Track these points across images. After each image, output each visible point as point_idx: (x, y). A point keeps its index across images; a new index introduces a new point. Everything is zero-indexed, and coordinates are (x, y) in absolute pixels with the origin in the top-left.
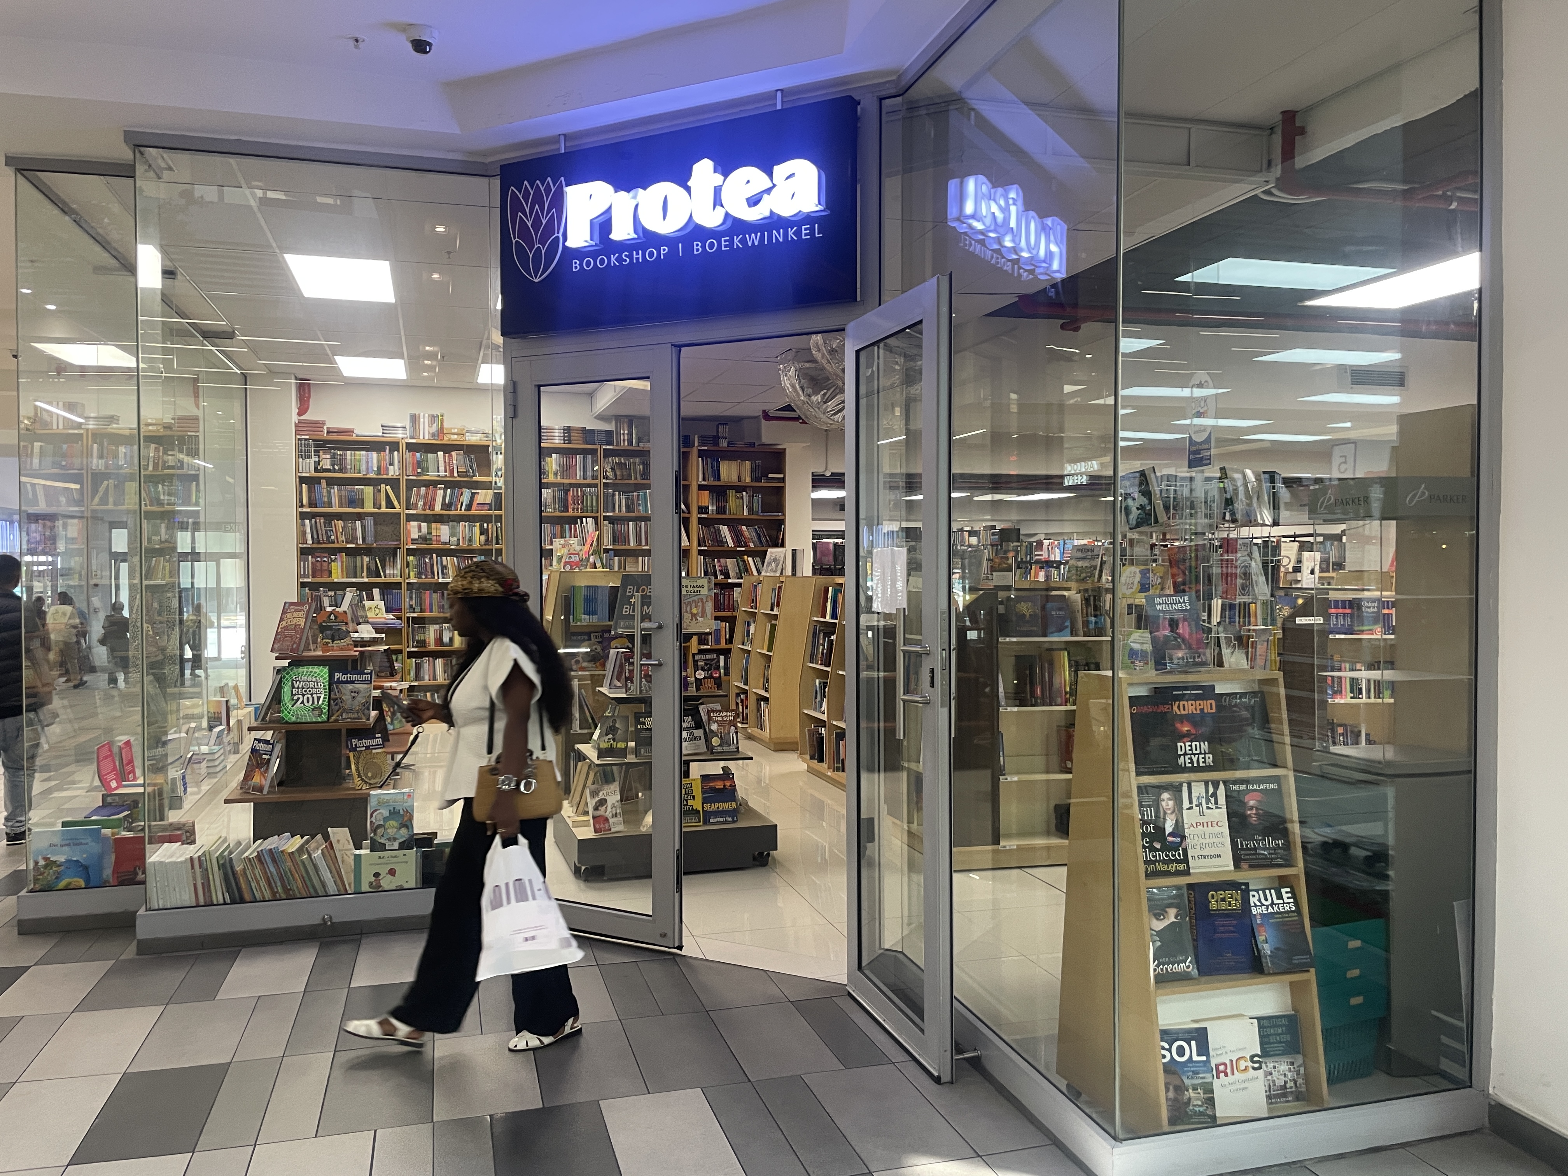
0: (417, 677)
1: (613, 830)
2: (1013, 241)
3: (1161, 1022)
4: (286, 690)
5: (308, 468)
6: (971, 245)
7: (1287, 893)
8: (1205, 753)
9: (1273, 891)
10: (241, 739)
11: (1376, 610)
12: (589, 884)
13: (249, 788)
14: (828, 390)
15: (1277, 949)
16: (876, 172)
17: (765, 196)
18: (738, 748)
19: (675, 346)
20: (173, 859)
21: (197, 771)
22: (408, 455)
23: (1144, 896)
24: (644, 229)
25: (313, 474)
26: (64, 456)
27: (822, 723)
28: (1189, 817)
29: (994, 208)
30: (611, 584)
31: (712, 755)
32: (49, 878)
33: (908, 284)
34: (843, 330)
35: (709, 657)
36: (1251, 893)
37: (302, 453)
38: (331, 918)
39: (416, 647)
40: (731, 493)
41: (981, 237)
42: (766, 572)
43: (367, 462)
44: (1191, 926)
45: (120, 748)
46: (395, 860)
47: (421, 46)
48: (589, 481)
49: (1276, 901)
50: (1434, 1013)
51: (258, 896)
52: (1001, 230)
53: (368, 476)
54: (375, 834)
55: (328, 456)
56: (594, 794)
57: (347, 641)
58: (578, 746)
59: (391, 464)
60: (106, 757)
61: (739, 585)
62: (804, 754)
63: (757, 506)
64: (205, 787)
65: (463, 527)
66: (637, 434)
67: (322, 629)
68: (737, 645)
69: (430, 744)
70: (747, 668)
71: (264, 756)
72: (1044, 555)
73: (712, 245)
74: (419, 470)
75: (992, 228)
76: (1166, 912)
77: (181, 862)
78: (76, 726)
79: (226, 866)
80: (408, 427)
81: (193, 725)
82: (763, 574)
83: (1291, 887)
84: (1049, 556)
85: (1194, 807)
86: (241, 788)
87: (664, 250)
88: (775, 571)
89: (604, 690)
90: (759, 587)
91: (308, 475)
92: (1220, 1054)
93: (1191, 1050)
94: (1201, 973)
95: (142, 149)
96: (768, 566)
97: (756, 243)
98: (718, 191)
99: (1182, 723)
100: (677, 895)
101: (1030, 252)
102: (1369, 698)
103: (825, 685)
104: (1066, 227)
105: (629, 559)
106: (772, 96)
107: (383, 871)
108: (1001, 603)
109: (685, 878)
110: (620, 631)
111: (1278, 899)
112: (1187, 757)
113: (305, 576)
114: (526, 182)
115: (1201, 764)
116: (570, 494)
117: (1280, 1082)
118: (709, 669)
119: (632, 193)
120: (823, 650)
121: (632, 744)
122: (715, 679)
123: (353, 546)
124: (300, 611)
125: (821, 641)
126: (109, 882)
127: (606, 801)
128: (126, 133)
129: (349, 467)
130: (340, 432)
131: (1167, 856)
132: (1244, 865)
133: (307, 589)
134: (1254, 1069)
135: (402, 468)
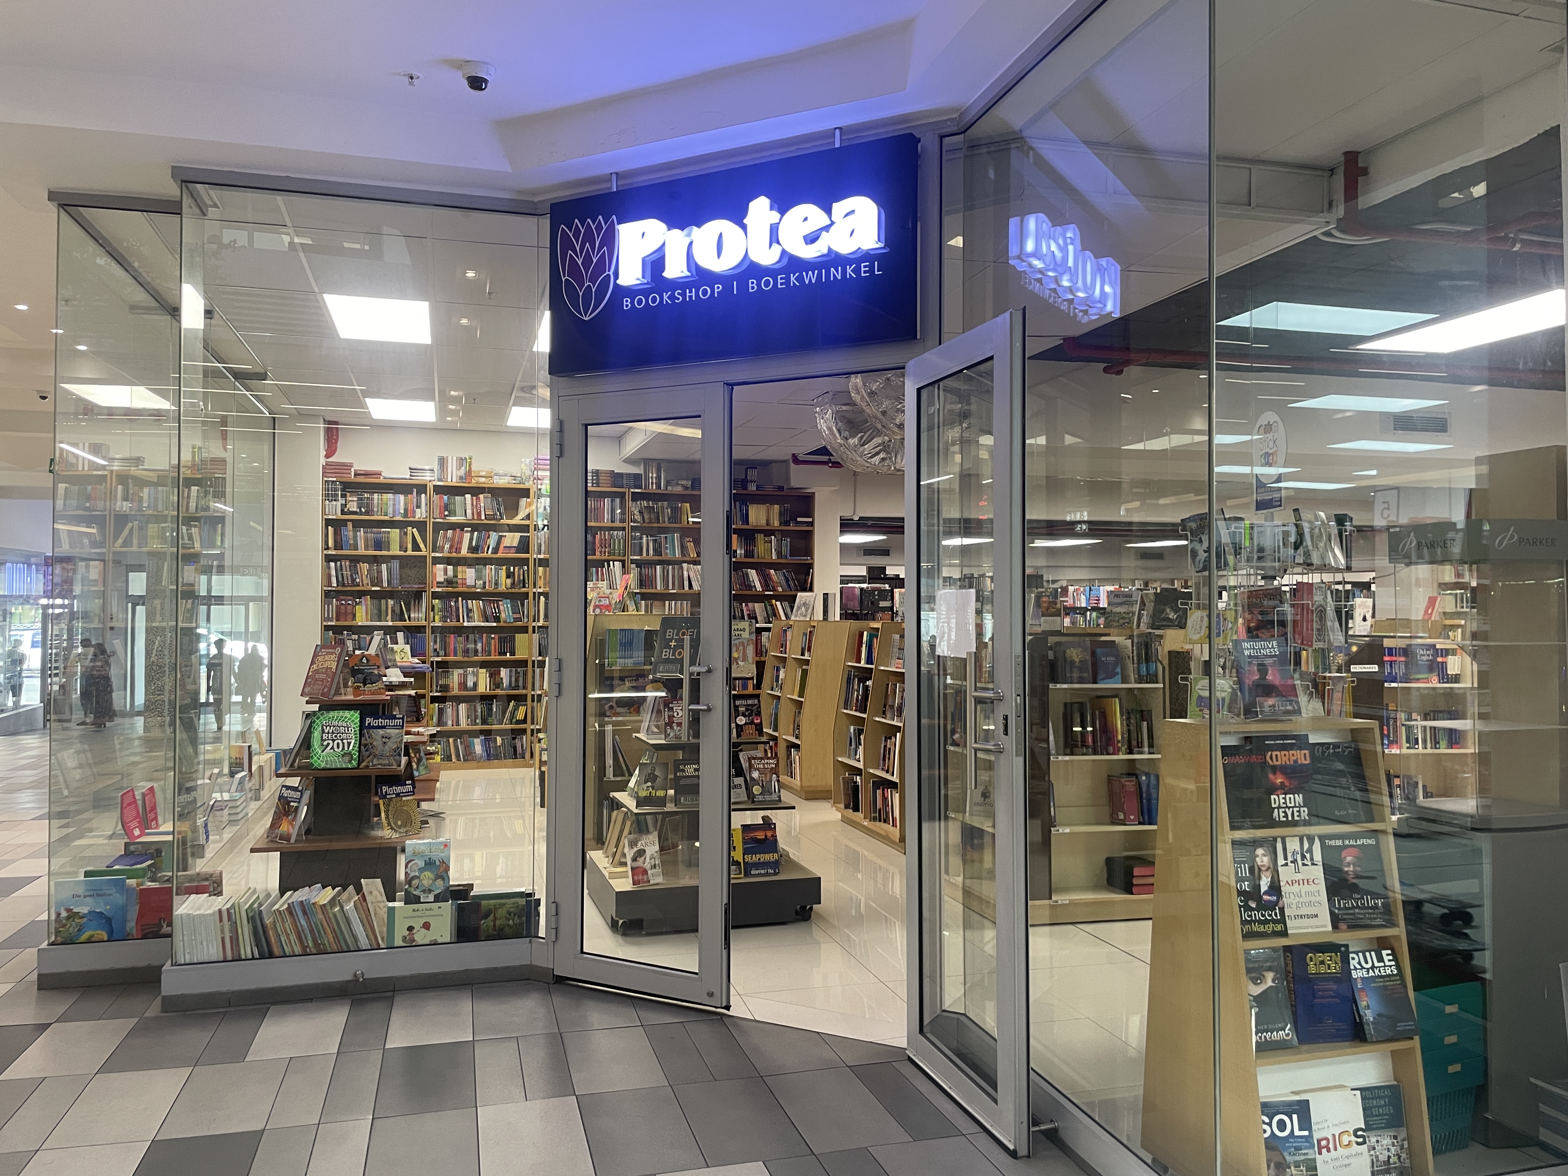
0: (440, 723)
1: (652, 882)
2: (1071, 280)
3: (1262, 1093)
4: (316, 734)
5: (335, 510)
6: (1030, 283)
7: (1388, 955)
8: (1300, 806)
9: (1373, 953)
10: (261, 786)
11: (1431, 658)
12: (627, 939)
13: (276, 837)
14: (865, 433)
15: (1379, 1015)
16: (936, 208)
17: (824, 233)
18: (780, 797)
19: (728, 384)
20: (201, 912)
21: (219, 819)
22: (436, 498)
23: (1242, 957)
24: (697, 265)
25: (339, 516)
26: (88, 498)
27: (858, 772)
28: (1286, 874)
29: (1054, 248)
30: (646, 628)
31: (753, 804)
32: (71, 930)
33: (969, 324)
34: (903, 368)
35: (750, 702)
36: (1351, 955)
37: (329, 495)
38: (363, 974)
39: (440, 691)
40: (760, 537)
41: (1040, 276)
42: (796, 616)
43: (394, 505)
44: (1289, 990)
45: (144, 795)
46: (431, 913)
47: (477, 83)
48: (618, 524)
49: (1377, 964)
50: (1532, 1080)
51: (288, 950)
52: (1060, 269)
53: (395, 519)
54: (410, 886)
55: (355, 499)
56: (632, 844)
57: (379, 685)
58: (612, 794)
59: (418, 507)
60: (130, 804)
61: (768, 630)
62: (838, 803)
63: (786, 550)
64: (227, 835)
65: (489, 571)
66: (665, 478)
67: (354, 672)
68: (766, 690)
69: (452, 790)
70: (776, 715)
71: (292, 804)
72: (1069, 601)
73: (767, 283)
74: (446, 513)
75: (1052, 267)
76: (1264, 976)
77: (210, 915)
78: (95, 770)
79: (256, 919)
80: (436, 470)
81: (216, 771)
82: (793, 618)
83: (1392, 949)
84: (1074, 602)
85: (1289, 864)
86: (268, 837)
87: (718, 288)
88: (805, 616)
89: (642, 736)
90: (789, 633)
91: (334, 517)
92: (1324, 1128)
93: (1293, 1124)
94: (1301, 1041)
95: (190, 185)
96: (797, 611)
97: (813, 281)
98: (774, 230)
99: (1275, 773)
100: (725, 952)
101: (1086, 292)
102: (1426, 748)
103: (860, 732)
104: (1119, 268)
105: (656, 603)
106: (830, 134)
107: (417, 924)
108: (1051, 648)
109: (733, 933)
110: (658, 675)
111: (1378, 962)
112: (1281, 810)
113: (328, 619)
114: (576, 220)
115: (1296, 818)
116: (598, 537)
117: (1383, 1158)
118: (750, 715)
119: (686, 231)
120: (858, 696)
121: (671, 792)
122: (756, 725)
123: (378, 589)
124: (331, 654)
125: (856, 687)
126: (133, 935)
127: (644, 851)
128: (173, 168)
129: (375, 509)
130: (367, 474)
131: (1263, 916)
132: (1343, 926)
133: (331, 632)
134: (1358, 1144)
135: (430, 510)
